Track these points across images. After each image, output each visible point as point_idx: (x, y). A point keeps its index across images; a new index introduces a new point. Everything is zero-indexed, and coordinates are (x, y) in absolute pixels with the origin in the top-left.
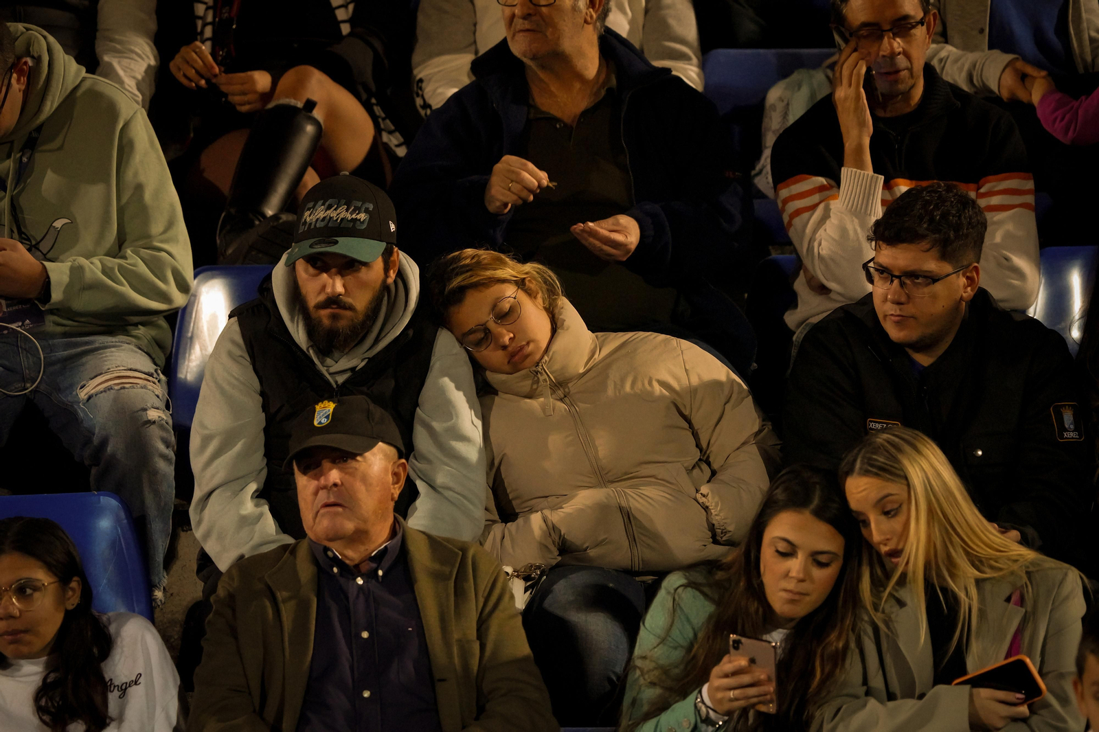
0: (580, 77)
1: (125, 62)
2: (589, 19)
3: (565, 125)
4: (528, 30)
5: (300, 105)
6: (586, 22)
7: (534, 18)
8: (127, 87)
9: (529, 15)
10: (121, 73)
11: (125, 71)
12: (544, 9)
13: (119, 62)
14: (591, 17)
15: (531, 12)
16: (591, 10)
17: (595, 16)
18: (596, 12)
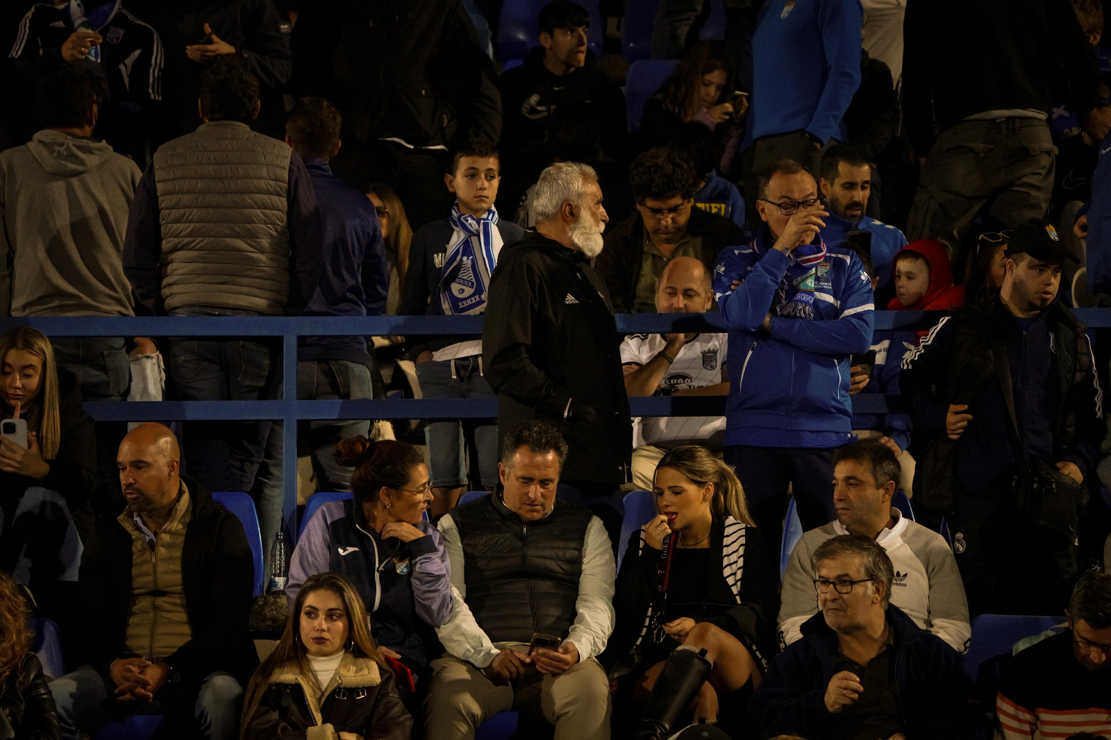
0: (871, 638)
1: (592, 614)
2: (875, 601)
3: (860, 666)
4: (834, 609)
5: (697, 650)
6: (873, 603)
7: (838, 601)
8: (593, 629)
9: (836, 599)
10: (589, 620)
11: (592, 619)
12: (845, 596)
13: (589, 614)
14: (877, 599)
15: (837, 597)
16: (877, 595)
17: (879, 599)
18: (880, 596)
